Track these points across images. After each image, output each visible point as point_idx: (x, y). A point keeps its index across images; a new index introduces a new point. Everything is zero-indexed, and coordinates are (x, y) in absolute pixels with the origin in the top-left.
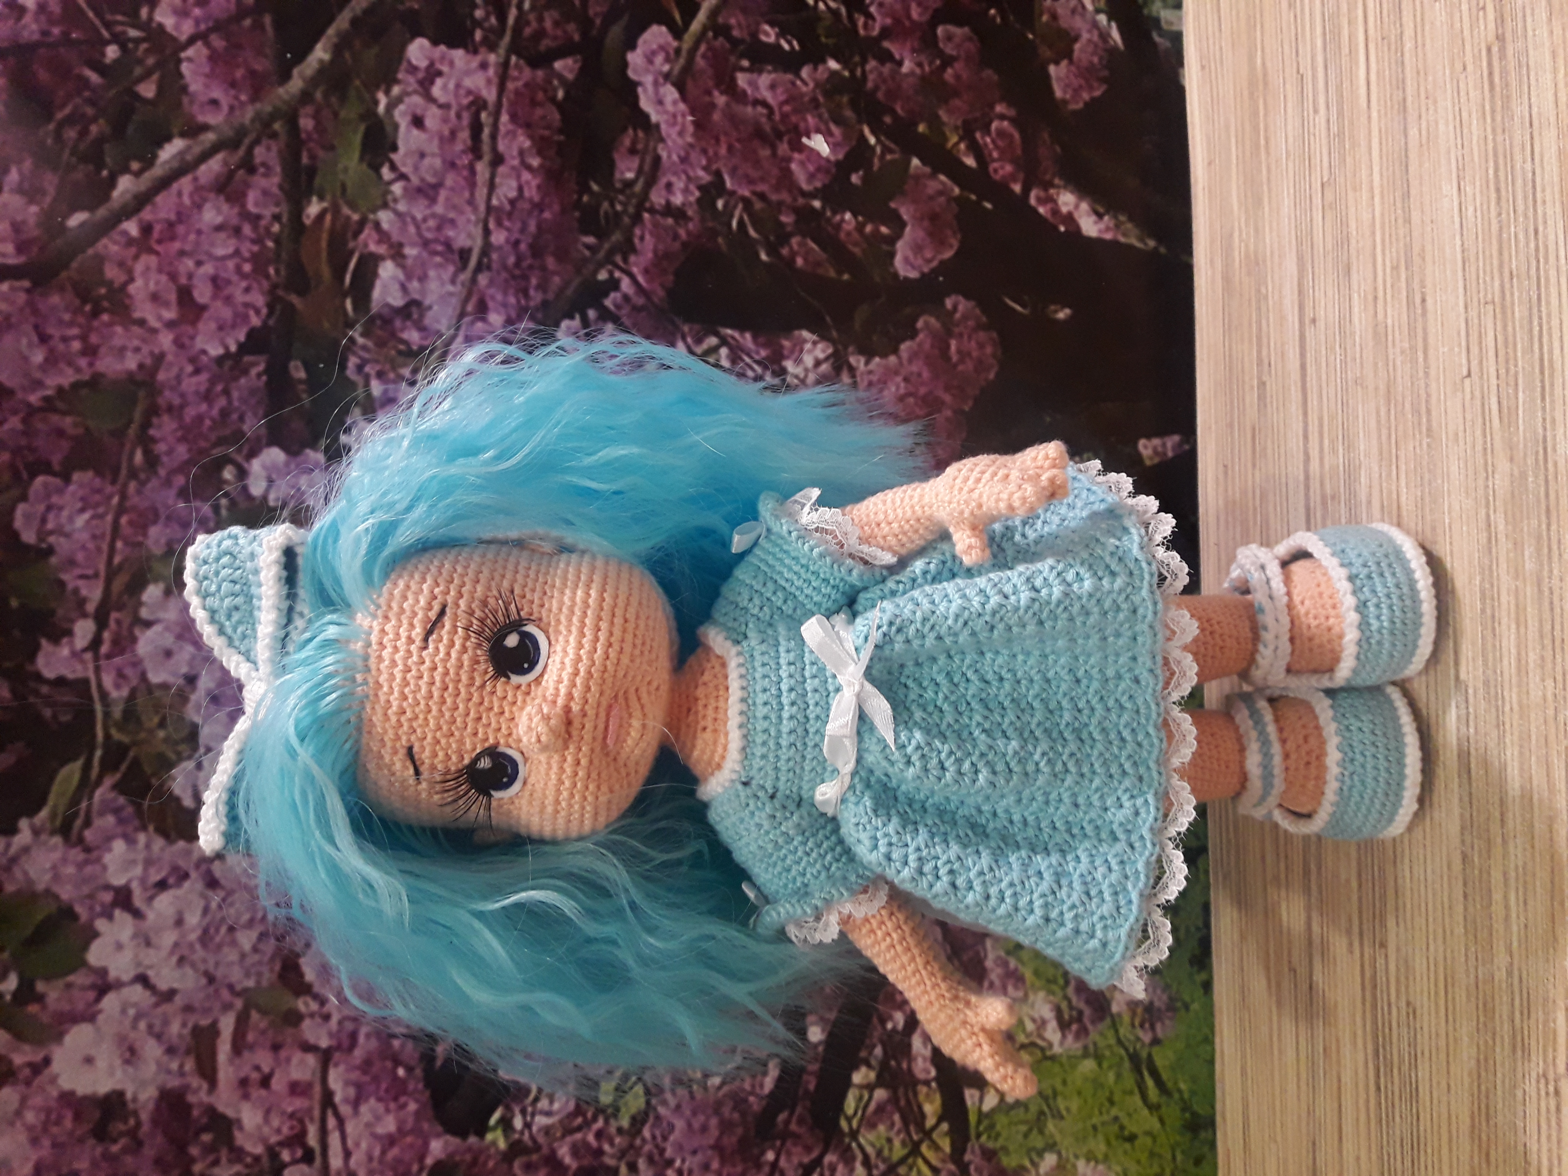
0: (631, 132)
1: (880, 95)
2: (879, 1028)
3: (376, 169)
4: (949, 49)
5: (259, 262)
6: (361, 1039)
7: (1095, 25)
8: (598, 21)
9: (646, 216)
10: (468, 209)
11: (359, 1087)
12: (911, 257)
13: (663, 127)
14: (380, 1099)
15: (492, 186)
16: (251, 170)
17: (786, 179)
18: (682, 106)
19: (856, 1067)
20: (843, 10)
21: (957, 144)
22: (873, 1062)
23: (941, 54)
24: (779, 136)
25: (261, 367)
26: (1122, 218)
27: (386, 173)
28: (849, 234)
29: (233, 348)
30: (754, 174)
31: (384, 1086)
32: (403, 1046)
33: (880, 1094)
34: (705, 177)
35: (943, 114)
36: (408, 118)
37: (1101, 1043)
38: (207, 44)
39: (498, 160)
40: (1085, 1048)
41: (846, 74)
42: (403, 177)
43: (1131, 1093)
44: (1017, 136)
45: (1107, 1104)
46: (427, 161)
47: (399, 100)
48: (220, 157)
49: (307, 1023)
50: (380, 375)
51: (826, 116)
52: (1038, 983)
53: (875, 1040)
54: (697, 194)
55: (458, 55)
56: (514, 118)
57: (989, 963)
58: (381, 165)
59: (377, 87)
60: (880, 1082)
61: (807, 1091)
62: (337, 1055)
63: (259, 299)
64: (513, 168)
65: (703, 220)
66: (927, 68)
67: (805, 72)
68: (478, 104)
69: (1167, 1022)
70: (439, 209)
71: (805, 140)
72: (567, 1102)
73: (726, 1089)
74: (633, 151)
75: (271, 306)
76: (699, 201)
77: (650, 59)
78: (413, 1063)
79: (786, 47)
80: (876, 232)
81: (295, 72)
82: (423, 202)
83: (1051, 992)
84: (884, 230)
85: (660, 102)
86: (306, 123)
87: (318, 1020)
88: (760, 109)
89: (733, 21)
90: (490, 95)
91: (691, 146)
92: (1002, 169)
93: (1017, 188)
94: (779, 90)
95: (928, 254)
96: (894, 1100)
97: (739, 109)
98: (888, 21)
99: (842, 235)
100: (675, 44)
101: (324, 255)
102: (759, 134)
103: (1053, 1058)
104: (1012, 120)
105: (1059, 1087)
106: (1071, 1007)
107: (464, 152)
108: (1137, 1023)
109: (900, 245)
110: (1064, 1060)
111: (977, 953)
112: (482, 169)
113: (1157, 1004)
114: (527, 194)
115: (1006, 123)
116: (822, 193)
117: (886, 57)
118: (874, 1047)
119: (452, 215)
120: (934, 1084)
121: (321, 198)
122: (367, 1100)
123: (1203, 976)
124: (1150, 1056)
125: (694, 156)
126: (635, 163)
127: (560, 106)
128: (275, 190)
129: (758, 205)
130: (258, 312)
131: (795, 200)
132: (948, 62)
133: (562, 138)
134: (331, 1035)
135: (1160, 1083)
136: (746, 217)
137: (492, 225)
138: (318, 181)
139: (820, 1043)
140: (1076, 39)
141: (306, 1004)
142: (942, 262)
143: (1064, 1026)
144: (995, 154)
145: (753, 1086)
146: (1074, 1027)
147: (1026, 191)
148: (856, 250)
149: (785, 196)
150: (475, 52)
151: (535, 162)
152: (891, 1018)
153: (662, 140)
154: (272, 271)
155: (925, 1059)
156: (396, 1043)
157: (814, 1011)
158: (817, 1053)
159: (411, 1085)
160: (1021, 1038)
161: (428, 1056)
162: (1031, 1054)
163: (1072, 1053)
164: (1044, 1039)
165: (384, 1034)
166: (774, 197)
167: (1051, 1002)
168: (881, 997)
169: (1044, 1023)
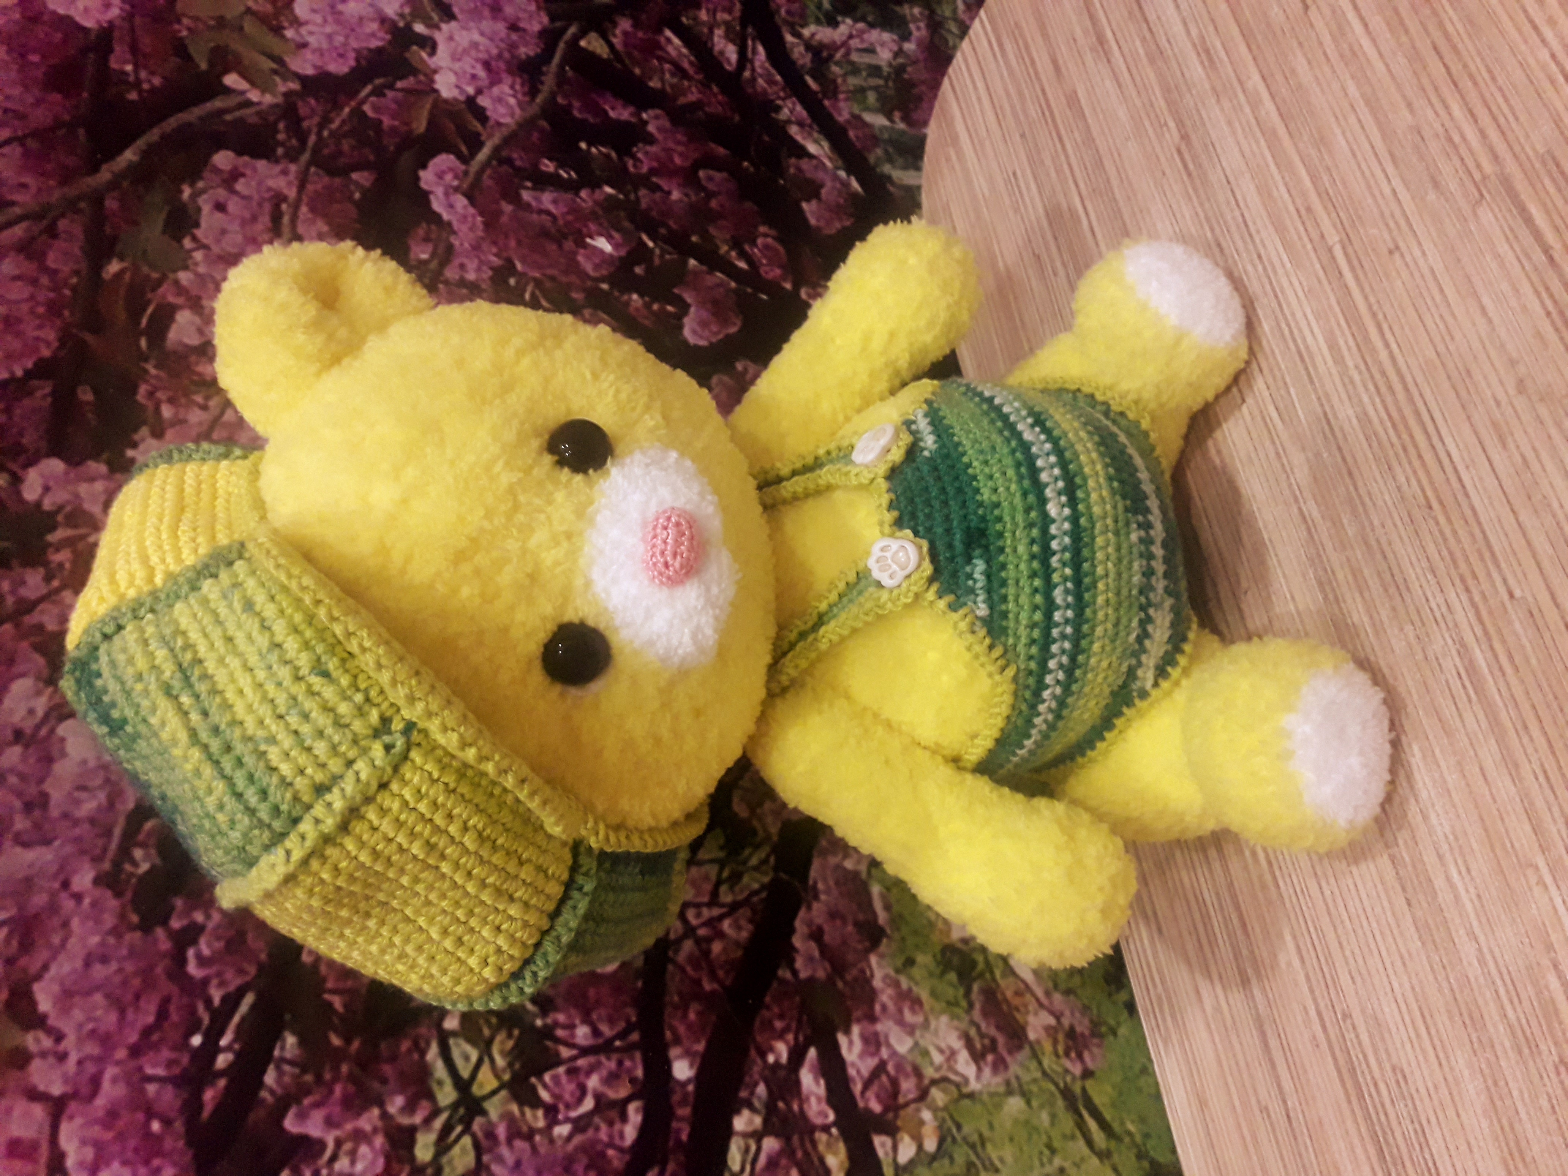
0: (424, 226)
1: (654, 213)
2: (759, 1061)
3: (179, 241)
4: (711, 186)
5: (54, 306)
6: (106, 1085)
7: (836, 178)
8: (392, 148)
9: (441, 286)
11: (99, 1146)
12: (698, 329)
13: (456, 225)
14: (125, 1163)
16: (54, 236)
17: (573, 267)
18: (471, 210)
19: (738, 1112)
20: (614, 155)
21: (728, 252)
22: (757, 1104)
23: (704, 189)
24: (565, 236)
25: (48, 390)
27: (187, 243)
28: (637, 309)
29: (19, 373)
30: (541, 261)
31: (131, 1145)
32: (158, 1093)
33: (770, 1144)
34: (496, 261)
35: (712, 230)
36: (211, 205)
37: (1026, 1078)
38: (23, 145)
40: (1008, 1083)
41: (621, 197)
42: (206, 247)
43: (1073, 1137)
44: (781, 249)
45: (1046, 1152)
47: (203, 191)
48: (24, 225)
49: (36, 1065)
50: (171, 401)
51: (606, 224)
52: (938, 1006)
53: (756, 1076)
54: (490, 273)
55: (261, 165)
56: (313, 209)
57: (877, 983)
58: (183, 237)
59: (183, 180)
60: (768, 1129)
61: (678, 1141)
62: (73, 1106)
63: (50, 335)
66: (693, 198)
67: (583, 194)
68: (279, 198)
69: (1095, 1050)
71: (588, 240)
72: (373, 1163)
73: (578, 1139)
74: (427, 239)
75: (62, 341)
76: (492, 278)
77: (440, 176)
78: (173, 1115)
79: (565, 175)
80: (662, 310)
81: (104, 167)
83: (953, 1017)
84: (670, 308)
85: (451, 206)
86: (111, 204)
87: (51, 1060)
88: (544, 217)
89: (515, 155)
90: (292, 193)
91: (482, 238)
92: (772, 273)
93: (788, 286)
94: (562, 204)
95: (714, 328)
96: (788, 1151)
97: (525, 215)
98: (655, 164)
99: (631, 310)
100: (463, 167)
101: (121, 303)
102: (544, 233)
103: (971, 1096)
104: (774, 238)
105: (986, 1133)
106: (982, 1036)
107: (265, 232)
108: (1061, 1051)
109: (686, 321)
110: (985, 1097)
111: (863, 971)
113: (1079, 1029)
115: (770, 240)
116: (608, 279)
117: (656, 188)
118: (756, 1084)
120: (834, 1131)
121: (122, 259)
122: (108, 1164)
123: (1123, 996)
124: (1084, 1090)
125: (485, 246)
126: (430, 248)
127: (357, 204)
128: (77, 251)
129: (548, 284)
130: (48, 344)
131: (583, 282)
132: (710, 195)
134: (66, 1080)
135: (1104, 1125)
136: (538, 293)
138: (119, 247)
139: (689, 1081)
140: (822, 186)
141: (37, 1040)
142: (728, 336)
143: (977, 1057)
144: (764, 261)
145: (611, 1137)
146: (990, 1058)
147: (797, 287)
149: (573, 279)
150: (277, 161)
152: (772, 1049)
153: (453, 232)
154: (66, 313)
155: (819, 1099)
156: (151, 1089)
157: (677, 1041)
158: (686, 1094)
159: (168, 1144)
160: (929, 1073)
161: (193, 1105)
162: (944, 1091)
163: (992, 1089)
164: (957, 1073)
165: (136, 1078)
166: (564, 279)
167: (957, 1029)
168: (757, 1023)
169: (952, 1054)
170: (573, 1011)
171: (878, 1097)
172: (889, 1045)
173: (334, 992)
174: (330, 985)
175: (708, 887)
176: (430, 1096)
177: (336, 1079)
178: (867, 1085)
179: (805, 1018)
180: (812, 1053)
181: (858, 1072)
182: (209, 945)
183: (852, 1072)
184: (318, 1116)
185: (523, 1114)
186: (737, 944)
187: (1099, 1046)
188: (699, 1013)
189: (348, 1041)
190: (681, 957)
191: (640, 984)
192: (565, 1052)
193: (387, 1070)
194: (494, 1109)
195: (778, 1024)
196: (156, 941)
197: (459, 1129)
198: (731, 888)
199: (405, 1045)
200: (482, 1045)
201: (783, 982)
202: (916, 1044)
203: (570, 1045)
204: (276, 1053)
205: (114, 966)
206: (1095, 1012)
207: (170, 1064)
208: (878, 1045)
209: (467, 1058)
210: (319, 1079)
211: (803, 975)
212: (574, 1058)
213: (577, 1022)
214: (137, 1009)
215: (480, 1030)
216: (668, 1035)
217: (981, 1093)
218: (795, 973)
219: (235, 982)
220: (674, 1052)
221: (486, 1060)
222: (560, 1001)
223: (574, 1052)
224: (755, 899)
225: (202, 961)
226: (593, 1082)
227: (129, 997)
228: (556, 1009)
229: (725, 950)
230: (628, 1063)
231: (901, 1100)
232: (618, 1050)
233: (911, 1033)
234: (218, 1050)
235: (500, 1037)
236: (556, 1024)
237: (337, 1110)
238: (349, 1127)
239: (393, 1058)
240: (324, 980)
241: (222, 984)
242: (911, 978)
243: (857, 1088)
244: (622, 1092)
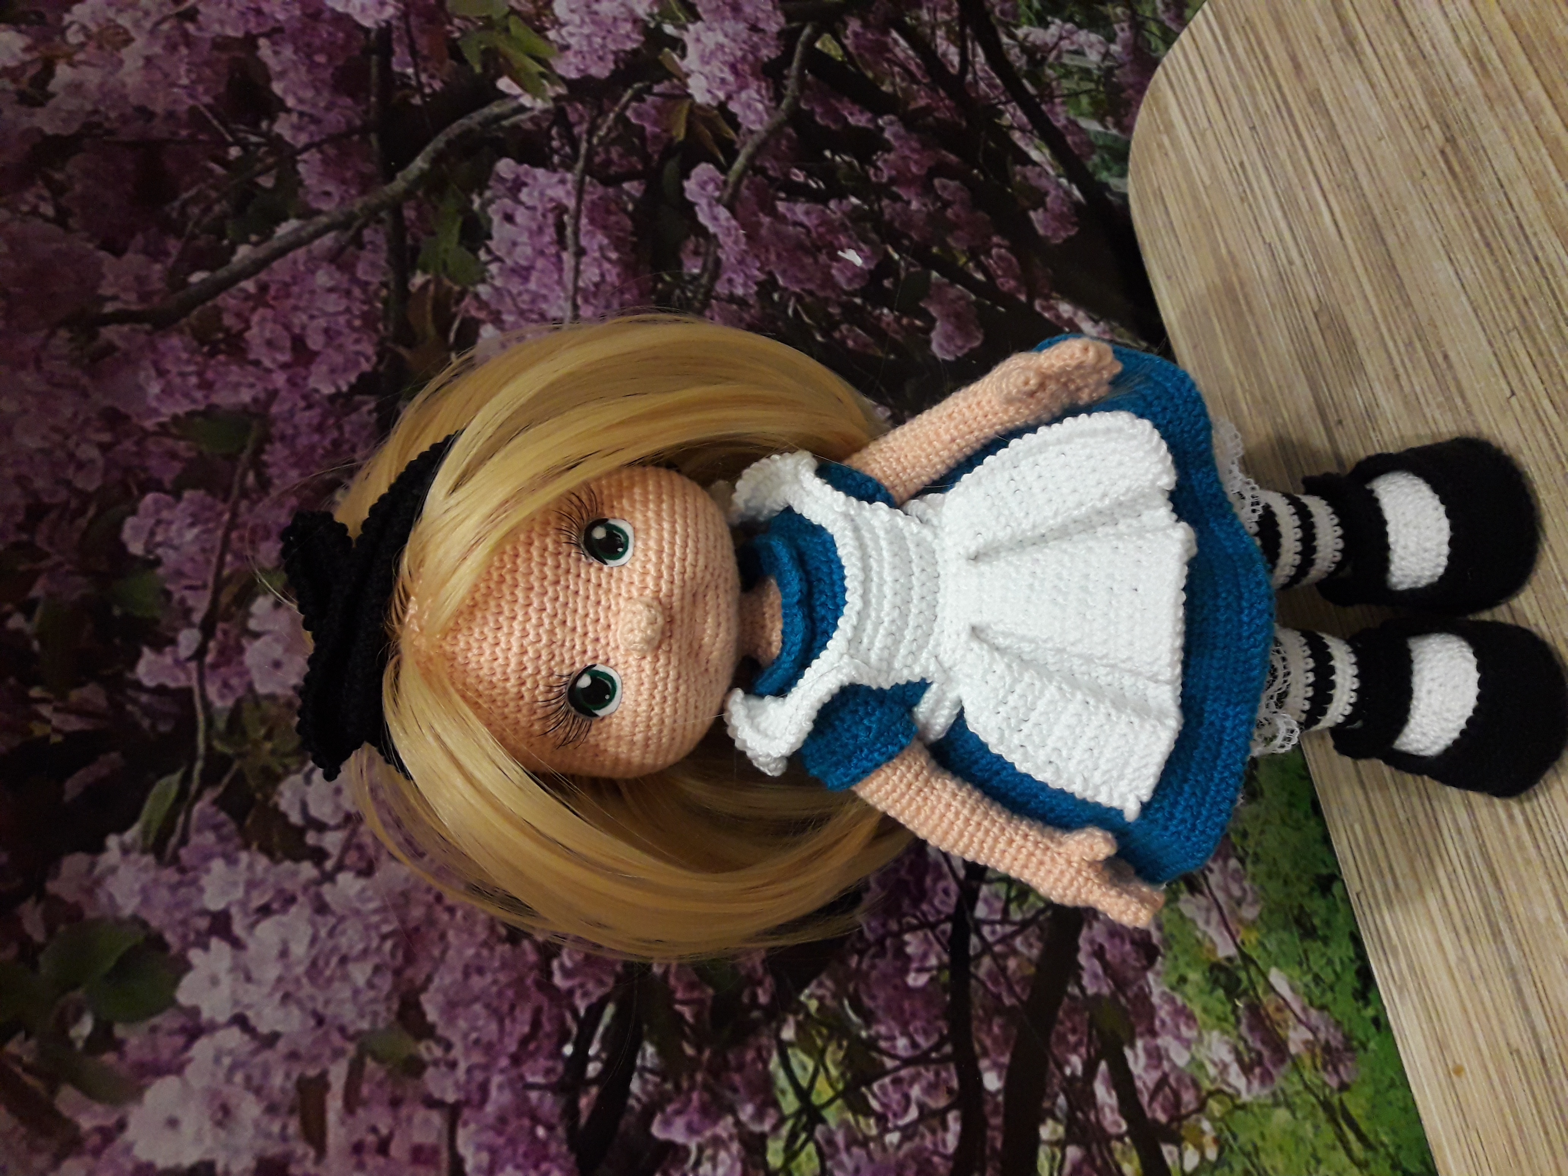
0: (693, 238)
1: (897, 224)
2: (1057, 1072)
3: (474, 251)
4: (946, 195)
5: (369, 320)
6: (494, 1092)
7: (1059, 185)
8: (656, 157)
9: (714, 302)
10: (557, 288)
11: (493, 1151)
12: (945, 345)
13: (721, 237)
14: (518, 1167)
15: (577, 272)
16: (361, 246)
17: (828, 281)
18: (734, 223)
19: (1043, 1121)
20: (856, 163)
21: (966, 263)
22: (1059, 1114)
23: (940, 198)
24: (819, 249)
25: (372, 405)
26: (1115, 324)
27: (483, 256)
28: (888, 324)
29: (345, 388)
30: (800, 275)
31: (521, 1150)
32: (541, 1099)
33: (1073, 1152)
35: (950, 241)
36: (500, 215)
37: (1290, 1091)
38: (321, 152)
39: (580, 252)
40: (1274, 1094)
41: (866, 207)
42: (499, 259)
43: (1334, 1148)
44: (1014, 260)
45: (1313, 1162)
46: (519, 250)
47: (491, 201)
48: (332, 235)
49: (430, 1072)
51: (855, 237)
52: (1210, 1021)
53: (1056, 1088)
54: (755, 288)
55: (540, 172)
56: (592, 221)
57: (1155, 1000)
58: (479, 249)
59: (472, 191)
60: (1070, 1138)
61: (993, 1149)
62: (466, 1113)
63: (368, 349)
64: (595, 259)
65: (763, 308)
66: (931, 208)
67: (832, 204)
68: (560, 209)
69: (1349, 1064)
70: (532, 286)
71: (840, 253)
72: (732, 1167)
73: (907, 1147)
74: (696, 253)
75: (380, 356)
76: (757, 293)
77: (703, 186)
78: (554, 1120)
79: (814, 185)
80: (912, 325)
81: (399, 175)
82: (516, 280)
83: (1224, 1032)
84: (918, 323)
85: (715, 218)
86: (409, 213)
87: (443, 1069)
88: (799, 229)
89: (768, 165)
90: (571, 203)
91: (745, 252)
92: (1007, 284)
93: (1023, 298)
94: (814, 216)
95: (959, 343)
96: (1088, 1158)
97: (782, 228)
98: (894, 173)
99: (883, 325)
100: (722, 177)
101: (429, 317)
102: (800, 246)
103: (1243, 1107)
104: (1007, 248)
105: (1260, 1143)
106: (1249, 1049)
107: (551, 243)
108: (1319, 1065)
109: (933, 335)
110: (1256, 1110)
111: (1141, 988)
112: (567, 257)
113: (1333, 1043)
114: (608, 279)
115: (1003, 251)
116: (862, 293)
117: (896, 198)
118: (1056, 1096)
119: (544, 291)
120: (1127, 1140)
121: (425, 271)
122: (502, 1169)
123: (1370, 1012)
124: (1341, 1102)
125: (749, 260)
126: (700, 262)
127: (631, 216)
128: (383, 263)
129: (808, 299)
130: (368, 359)
131: (839, 296)
132: (946, 204)
133: (635, 239)
134: (457, 1086)
135: (1361, 1137)
136: (799, 308)
137: (579, 301)
138: (421, 258)
139: (998, 1092)
140: (1046, 194)
141: (428, 1049)
143: (1246, 1069)
144: (999, 273)
145: (935, 1144)
146: (1257, 1071)
147: (1030, 300)
148: (898, 337)
149: (829, 293)
150: (554, 171)
151: (614, 256)
152: (1068, 1062)
153: (720, 246)
154: (380, 326)
155: (1112, 1109)
156: (534, 1095)
157: (985, 1053)
158: (997, 1105)
159: (553, 1148)
160: (1207, 1085)
161: (571, 1111)
162: (1220, 1102)
163: (1262, 1101)
164: (1229, 1085)
165: (520, 1085)
166: (821, 294)
167: (1227, 1043)
168: (1053, 1038)
169: (1225, 1067)
170: (892, 1024)
171: (1164, 1110)
172: (1169, 1059)
173: (683, 1003)
174: (679, 995)
175: (999, 905)
176: (776, 1105)
177: (692, 1088)
178: (1152, 1098)
179: (1094, 1033)
180: (1103, 1066)
181: (1144, 1083)
182: (570, 956)
183: (1139, 1084)
184: (680, 1123)
185: (857, 1122)
186: (1029, 960)
187: (1352, 1060)
188: (1001, 1027)
189: (700, 1050)
190: (982, 973)
191: (948, 998)
192: (889, 1063)
193: (737, 1078)
194: (831, 1115)
195: (1072, 1039)
196: (524, 953)
197: (803, 1136)
198: (1020, 906)
199: (750, 1055)
200: (816, 1056)
201: (1073, 998)
202: (1193, 1058)
203: (894, 1057)
204: (639, 1062)
205: (489, 978)
206: (1346, 1027)
207: (548, 1072)
208: (1160, 1058)
209: (804, 1068)
210: (678, 1087)
211: (1091, 991)
212: (897, 1069)
213: (897, 1033)
214: (514, 1020)
215: (814, 1042)
216: (977, 1048)
217: (1251, 1104)
218: (1082, 989)
219: (597, 993)
220: (984, 1063)
221: (822, 1070)
222: (880, 1014)
223: (897, 1063)
224: (1041, 918)
225: (567, 973)
226: (916, 1092)
227: (505, 1008)
228: (878, 1022)
229: (1019, 966)
230: (944, 1074)
231: (1183, 1111)
232: (934, 1061)
233: (1188, 1048)
234: (587, 1059)
235: (830, 1049)
236: (879, 1036)
237: (696, 1118)
238: (708, 1133)
239: (740, 1067)
240: (673, 992)
241: (585, 994)
242: (1184, 995)
243: (1145, 1099)
244: (940, 1102)
